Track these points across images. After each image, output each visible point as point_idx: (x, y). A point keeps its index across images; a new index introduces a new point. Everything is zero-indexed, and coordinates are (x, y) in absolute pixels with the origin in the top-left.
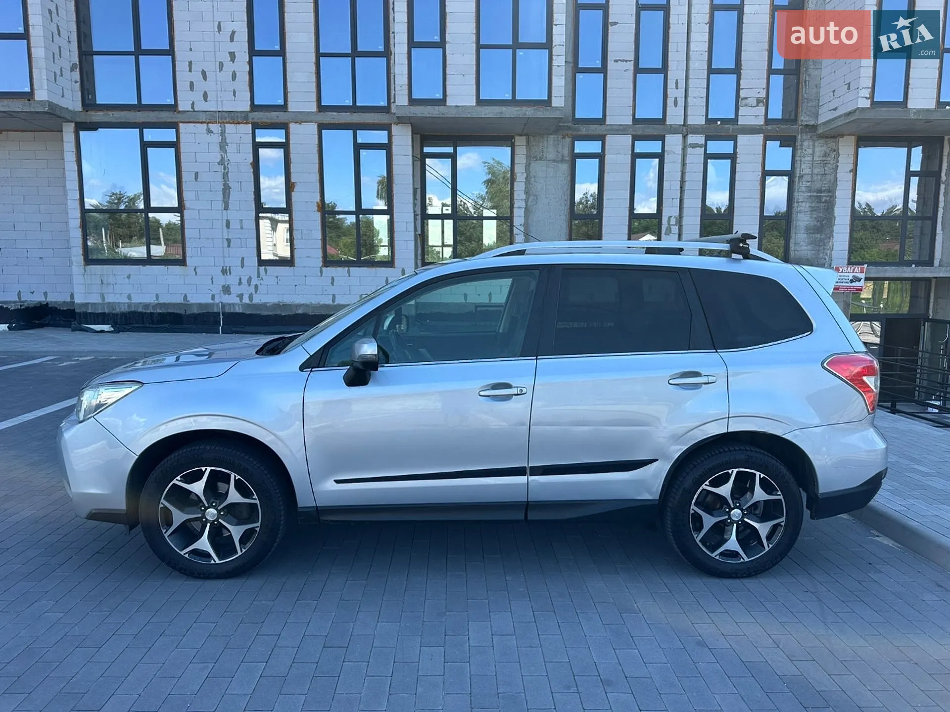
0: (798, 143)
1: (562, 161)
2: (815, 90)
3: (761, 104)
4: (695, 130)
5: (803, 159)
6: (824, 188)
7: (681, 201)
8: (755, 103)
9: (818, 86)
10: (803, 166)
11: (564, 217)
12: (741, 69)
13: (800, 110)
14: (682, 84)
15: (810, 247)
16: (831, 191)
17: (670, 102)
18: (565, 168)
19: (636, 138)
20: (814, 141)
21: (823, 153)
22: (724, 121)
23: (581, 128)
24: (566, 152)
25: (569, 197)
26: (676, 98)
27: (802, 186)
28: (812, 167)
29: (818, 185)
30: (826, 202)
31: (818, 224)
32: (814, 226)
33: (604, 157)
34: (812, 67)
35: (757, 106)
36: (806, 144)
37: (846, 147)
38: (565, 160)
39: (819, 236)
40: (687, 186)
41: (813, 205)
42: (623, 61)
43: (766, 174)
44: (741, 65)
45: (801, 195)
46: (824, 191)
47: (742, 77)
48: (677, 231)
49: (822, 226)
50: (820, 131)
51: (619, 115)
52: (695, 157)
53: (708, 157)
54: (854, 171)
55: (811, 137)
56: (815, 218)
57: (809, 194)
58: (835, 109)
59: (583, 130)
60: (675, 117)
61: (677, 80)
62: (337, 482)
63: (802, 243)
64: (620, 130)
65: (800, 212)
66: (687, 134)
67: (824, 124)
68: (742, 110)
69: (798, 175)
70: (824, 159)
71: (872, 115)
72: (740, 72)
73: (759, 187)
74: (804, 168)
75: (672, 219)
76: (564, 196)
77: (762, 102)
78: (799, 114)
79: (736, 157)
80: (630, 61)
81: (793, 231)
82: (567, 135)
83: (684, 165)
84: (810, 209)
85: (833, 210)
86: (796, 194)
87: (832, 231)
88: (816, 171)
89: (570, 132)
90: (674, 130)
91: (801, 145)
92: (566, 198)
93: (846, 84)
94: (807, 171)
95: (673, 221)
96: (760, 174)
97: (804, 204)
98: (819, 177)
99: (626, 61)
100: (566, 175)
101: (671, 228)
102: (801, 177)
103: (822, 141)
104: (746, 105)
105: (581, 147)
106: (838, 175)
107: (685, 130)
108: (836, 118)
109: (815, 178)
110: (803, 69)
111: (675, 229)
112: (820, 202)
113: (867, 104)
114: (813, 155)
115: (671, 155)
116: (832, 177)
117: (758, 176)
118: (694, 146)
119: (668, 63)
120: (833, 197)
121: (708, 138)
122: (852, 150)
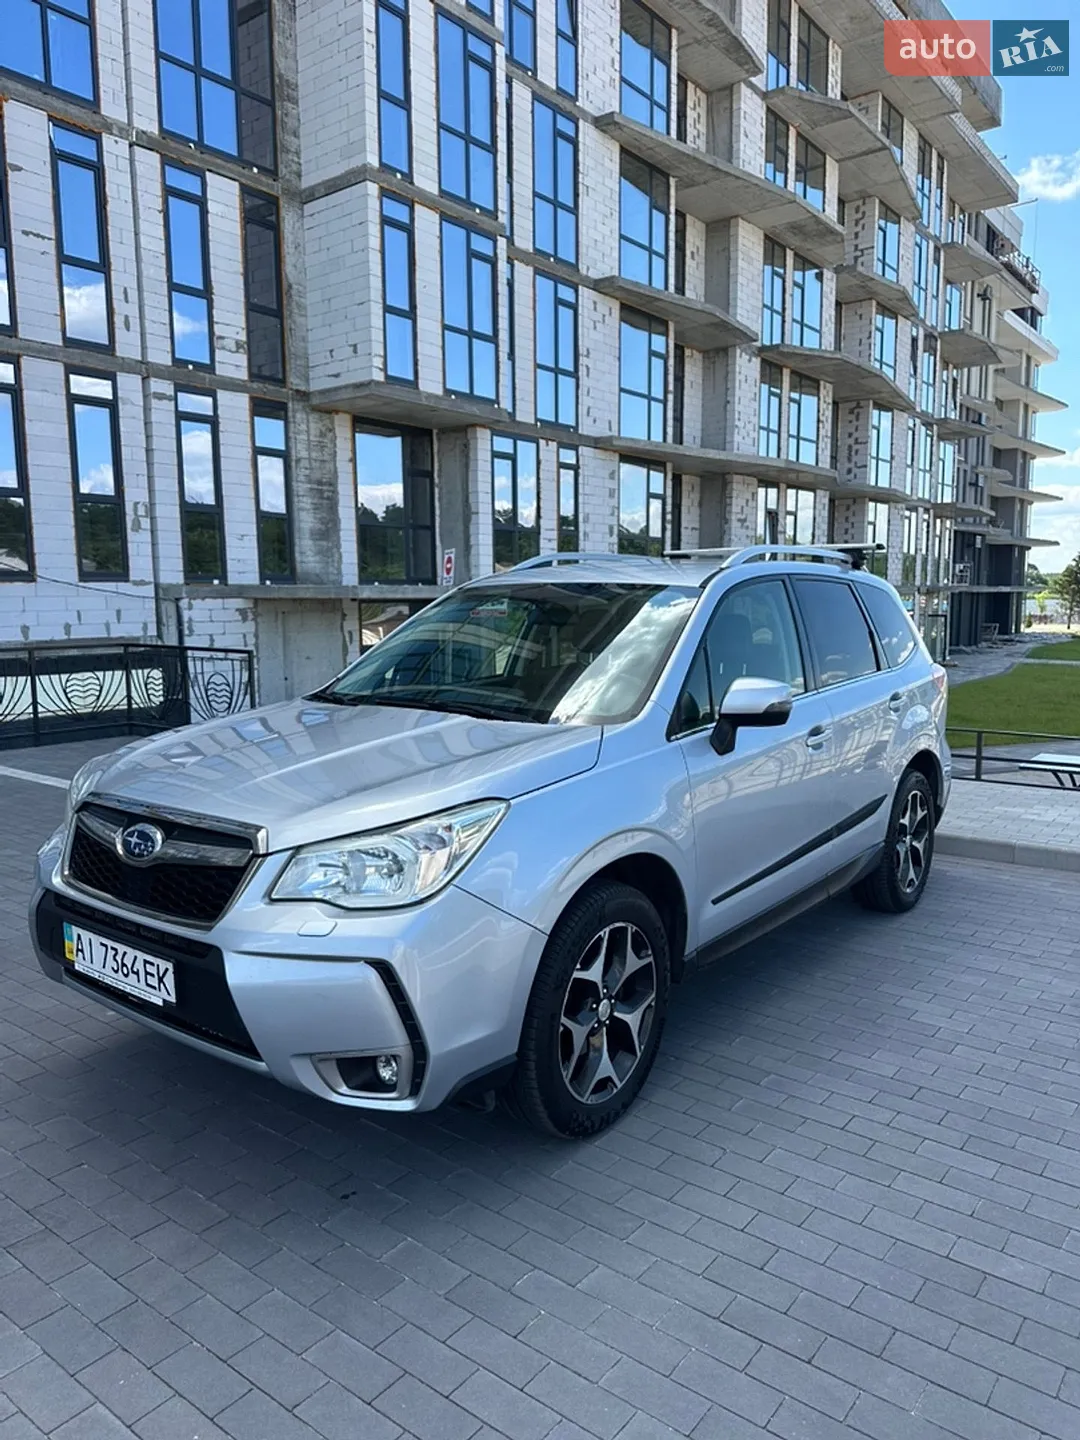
0: (290, 414)
2: (302, 344)
3: (241, 350)
4: (160, 372)
5: (298, 437)
6: (324, 480)
7: (150, 478)
8: (234, 349)
9: (304, 339)
10: (299, 446)
12: (212, 293)
13: (288, 368)
14: (133, 295)
15: (317, 558)
16: (333, 483)
17: (119, 321)
19: (70, 369)
20: (307, 414)
21: (318, 432)
22: (198, 366)
26: (126, 317)
27: (300, 474)
28: (309, 449)
29: (317, 475)
30: (328, 498)
31: (323, 528)
32: (320, 530)
33: (21, 390)
34: (296, 311)
35: (237, 352)
36: (298, 415)
37: (342, 425)
39: (324, 543)
40: (156, 457)
41: (315, 501)
42: (38, 235)
43: (258, 451)
44: (212, 288)
45: (301, 487)
46: (326, 484)
47: (215, 304)
48: (149, 527)
49: (328, 530)
50: (315, 401)
51: (40, 327)
52: (163, 413)
53: (181, 416)
54: (353, 460)
55: (304, 407)
56: (319, 519)
57: (309, 486)
58: (337, 376)
60: (127, 346)
61: (125, 289)
62: (715, 902)
63: (309, 553)
64: (43, 352)
65: (302, 509)
66: (148, 377)
67: (323, 392)
68: (219, 355)
69: (294, 458)
70: (321, 440)
71: (386, 391)
72: (211, 298)
73: (251, 470)
74: (300, 450)
75: (139, 506)
77: (242, 347)
78: (288, 374)
79: (218, 423)
80: (48, 239)
81: (296, 535)
83: (147, 423)
84: (312, 506)
85: (337, 510)
86: (294, 484)
87: (339, 538)
88: (314, 455)
90: (130, 367)
91: (294, 417)
93: (350, 345)
94: (304, 454)
95: (141, 511)
96: (250, 450)
97: (305, 499)
98: (318, 464)
99: (43, 237)
101: (139, 522)
102: (298, 461)
103: (317, 415)
104: (223, 348)
106: (338, 465)
107: (146, 370)
108: (336, 389)
109: (314, 464)
110: (286, 313)
111: (146, 523)
112: (322, 498)
114: (308, 432)
115: (128, 407)
116: (332, 466)
117: (248, 453)
118: (161, 397)
119: (109, 258)
120: (335, 492)
121: (179, 388)
122: (349, 435)
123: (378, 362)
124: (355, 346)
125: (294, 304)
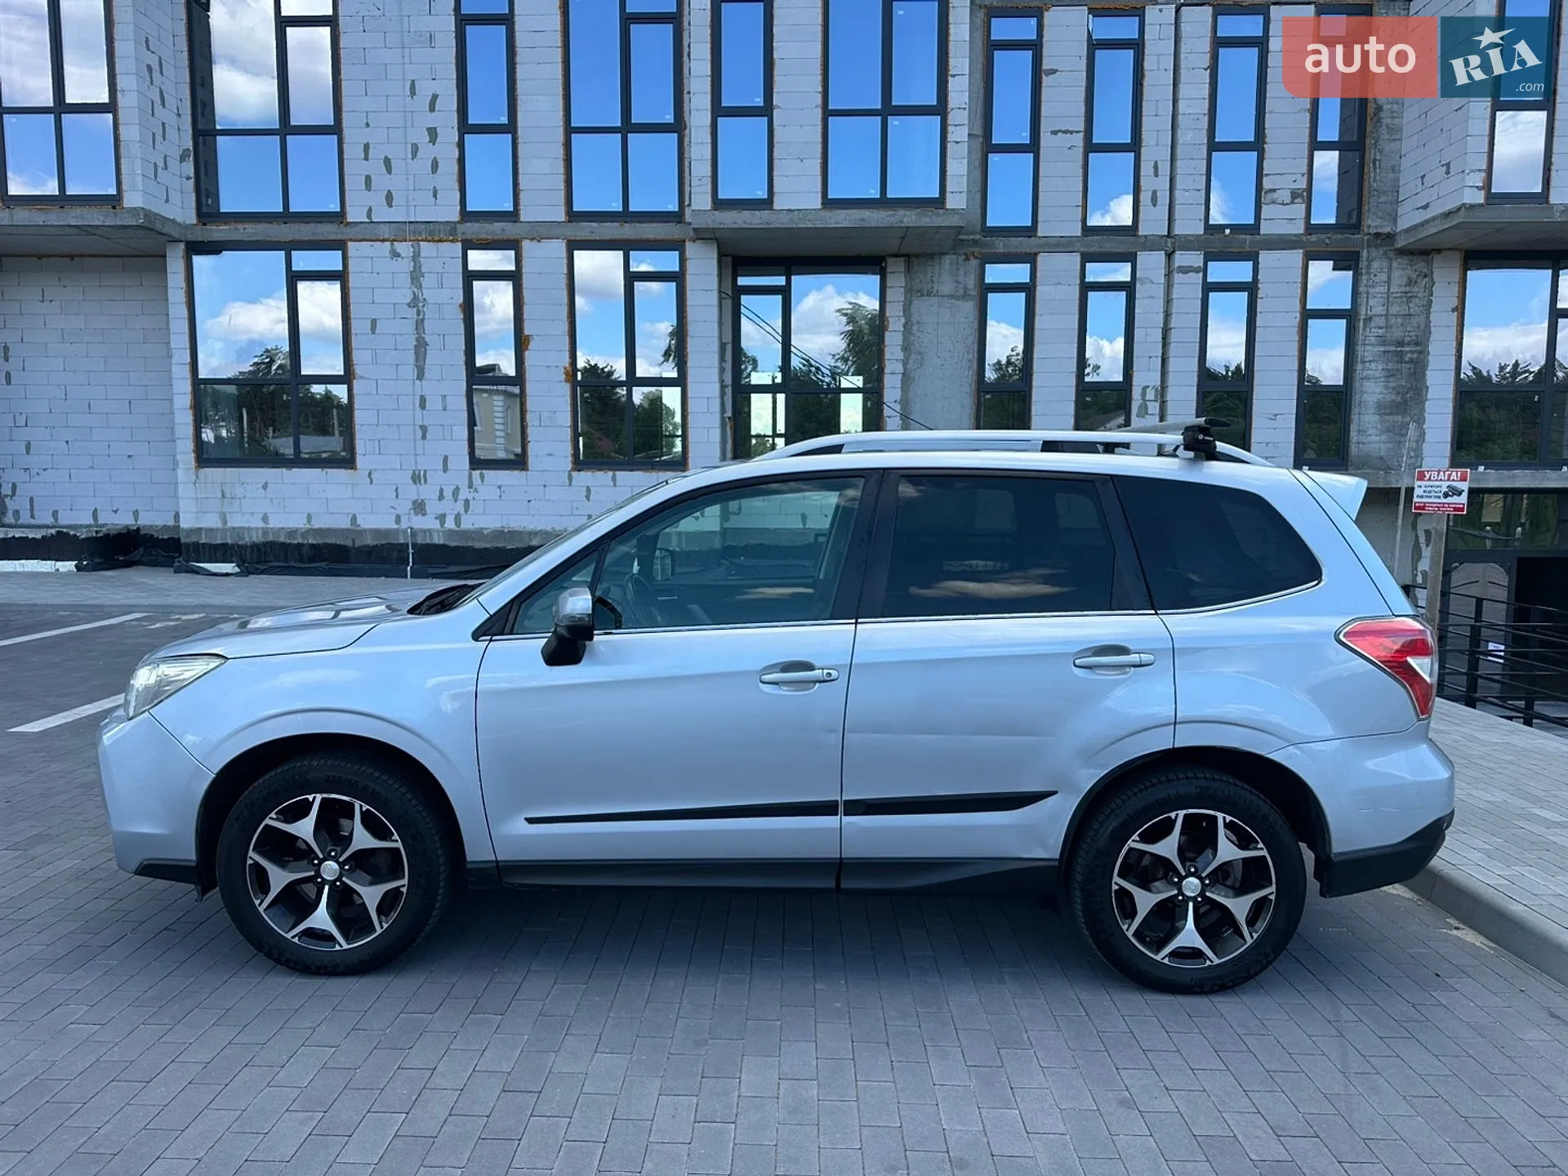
0: (1363, 264)
1: (965, 296)
2: (1391, 175)
3: (1299, 200)
4: (1188, 243)
5: (1371, 290)
6: (1407, 339)
7: (1164, 359)
8: (1288, 200)
9: (1395, 169)
10: (1372, 302)
11: (967, 388)
12: (1265, 142)
13: (1366, 208)
14: (1165, 168)
15: (1384, 438)
16: (1421, 343)
17: (1146, 197)
18: (969, 307)
19: (1087, 258)
20: (1391, 260)
21: (1405, 279)
22: (1237, 229)
23: (997, 242)
24: (971, 282)
25: (976, 356)
26: (1155, 192)
27: (1369, 335)
28: (1387, 303)
29: (1397, 333)
30: (1411, 361)
31: (1399, 399)
32: (1393, 401)
33: (1035, 288)
34: (1383, 137)
35: (1292, 203)
36: (1376, 265)
37: (1445, 266)
38: (970, 295)
39: (1400, 418)
40: (1174, 336)
41: (1390, 366)
42: (1066, 132)
43: (1308, 315)
44: (1264, 136)
45: (1368, 350)
46: (1408, 344)
47: (1266, 156)
48: (1158, 412)
49: (1405, 402)
50: (1401, 242)
51: (1059, 222)
52: (1188, 289)
53: (1209, 288)
54: (1460, 310)
55: (1385, 253)
56: (1394, 389)
57: (1382, 349)
58: (1426, 207)
59: (1000, 245)
60: (1152, 223)
61: (1156, 162)
62: (531, 821)
63: (1371, 431)
64: (1061, 245)
65: (1367, 378)
66: (1173, 252)
67: (1408, 231)
68: (1266, 212)
69: (1363, 317)
70: (1408, 289)
71: (1488, 215)
72: (1263, 148)
73: (1296, 338)
74: (1374, 306)
75: (1148, 390)
76: (968, 354)
77: (1301, 195)
78: (1365, 215)
79: (1257, 288)
80: (1078, 132)
81: (1355, 410)
82: (973, 255)
83: (1168, 301)
84: (1384, 373)
85: (1424, 375)
86: (1359, 348)
87: (1423, 410)
88: (1394, 310)
89: (977, 250)
90: (1151, 244)
91: (1369, 267)
92: (971, 356)
93: (1443, 166)
94: (1380, 310)
95: (1150, 395)
96: (1298, 315)
97: (1373, 366)
98: (1399, 320)
99: (1072, 132)
100: (971, 319)
101: (1146, 406)
102: (1369, 319)
103: (1404, 261)
104: (1273, 202)
105: (996, 273)
106: (1432, 317)
107: (1170, 244)
108: (1427, 222)
109: (1393, 321)
110: (1370, 142)
111: (1154, 408)
112: (1401, 362)
113: (1479, 197)
114: (1389, 282)
115: (1148, 286)
116: (1422, 320)
117: (1295, 318)
118: (1185, 270)
119: (1141, 135)
120: (1423, 353)
121: (1209, 257)
122: (1456, 276)
123: (1479, 180)
124: (1448, 165)
125: (1383, 130)
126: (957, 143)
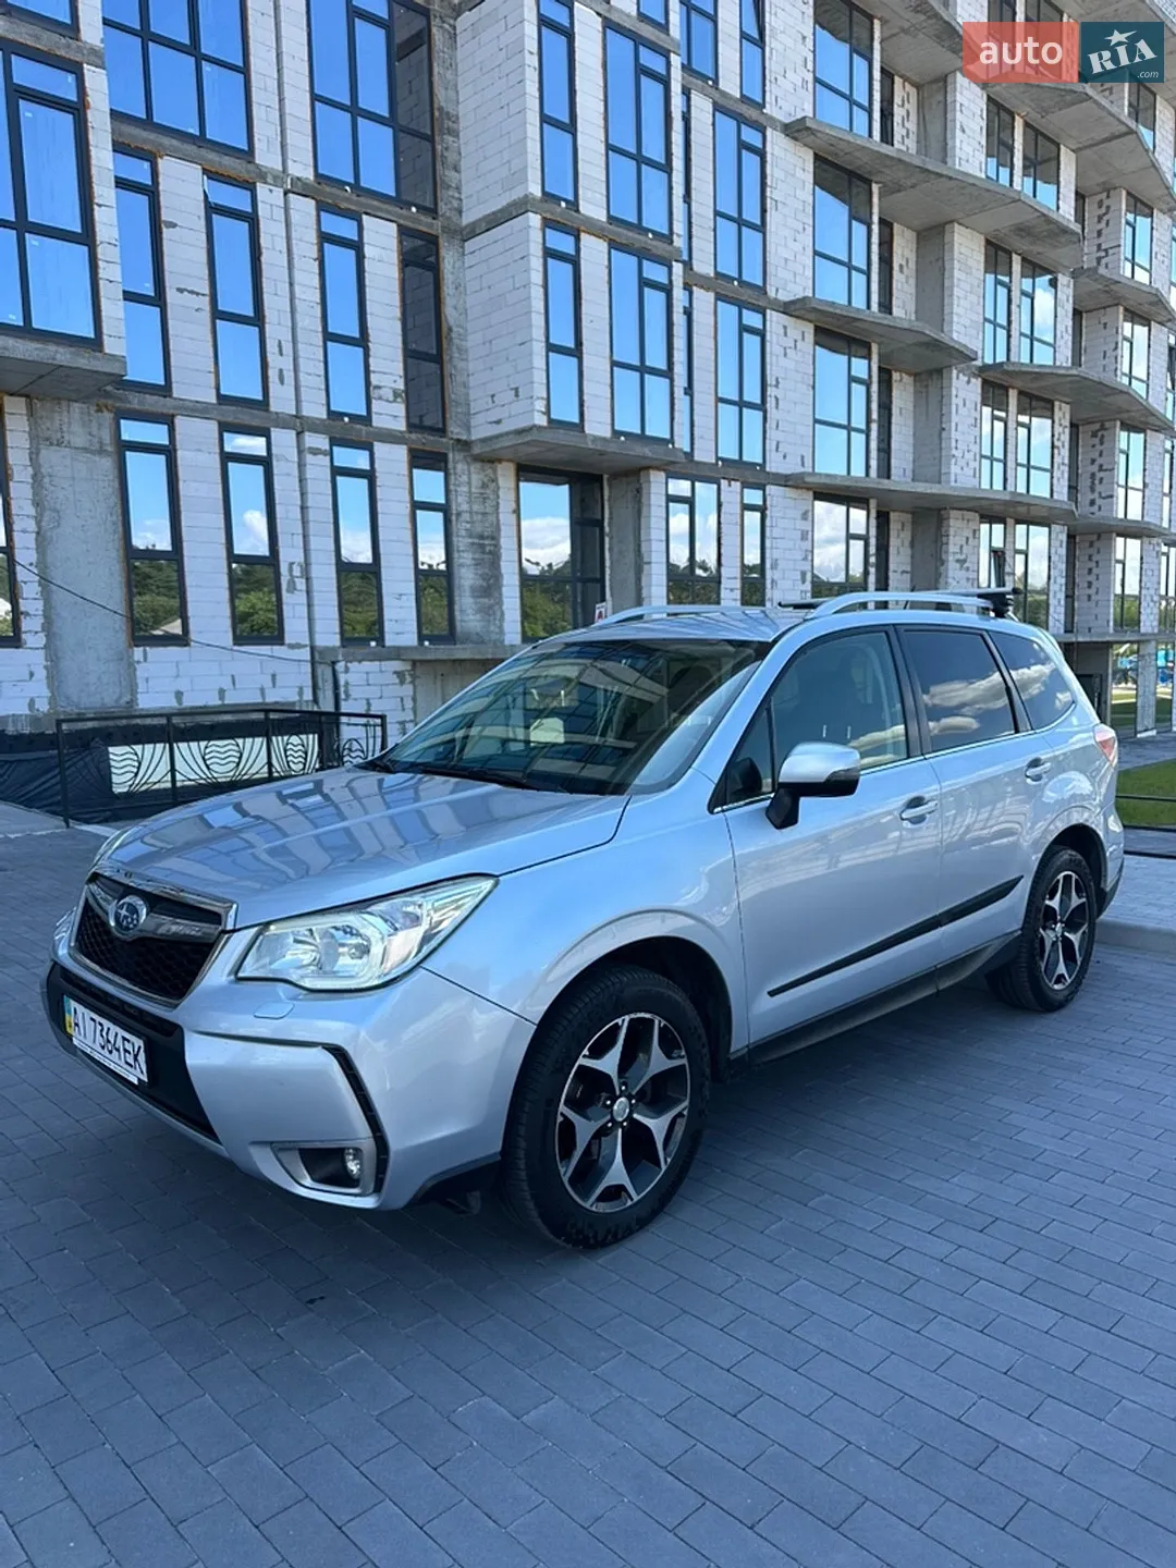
0: (450, 465)
1: (101, 452)
2: (463, 390)
3: (399, 400)
4: (315, 426)
5: (459, 489)
6: (486, 534)
7: (305, 537)
8: (391, 399)
9: (465, 385)
10: (460, 499)
11: (114, 554)
12: (368, 341)
13: (448, 416)
14: (288, 348)
15: (478, 617)
16: (495, 538)
17: (273, 374)
18: (107, 464)
19: (225, 427)
20: (468, 464)
21: (480, 483)
22: (354, 418)
23: (131, 398)
24: (107, 437)
25: (120, 518)
26: (281, 371)
27: (461, 528)
28: (470, 502)
29: (479, 529)
30: (490, 552)
31: (485, 584)
32: (481, 586)
33: (175, 450)
34: (456, 355)
35: (394, 401)
36: (459, 466)
37: (505, 475)
38: (105, 451)
39: (486, 600)
40: (311, 515)
41: (477, 556)
42: (192, 292)
43: (417, 506)
44: (368, 335)
45: (461, 542)
46: (487, 538)
47: (371, 353)
48: (304, 588)
49: (489, 587)
50: (476, 450)
51: (193, 386)
52: (318, 469)
53: (337, 472)
54: (517, 512)
55: (465, 457)
56: (481, 575)
57: (470, 541)
58: (498, 422)
59: (135, 401)
60: (281, 401)
61: (280, 342)
62: (772, 993)
63: (470, 611)
64: (198, 410)
65: (461, 565)
66: (302, 432)
67: (484, 440)
68: (376, 405)
69: (454, 512)
70: (482, 491)
71: (548, 437)
72: (368, 347)
73: (409, 525)
74: (461, 503)
75: (294, 566)
76: (111, 514)
77: (400, 396)
78: (448, 422)
79: (375, 477)
80: (203, 295)
81: (456, 593)
82: (106, 407)
83: (302, 480)
84: (473, 562)
85: (499, 566)
86: (455, 539)
87: (501, 594)
88: (476, 507)
89: (110, 402)
90: (284, 422)
91: (455, 468)
92: (114, 518)
93: (512, 389)
94: (465, 507)
95: (297, 571)
96: (409, 505)
97: (465, 555)
98: (480, 517)
99: (198, 294)
100: (111, 477)
101: (294, 582)
102: (459, 514)
103: (478, 465)
104: (380, 398)
105: (132, 431)
106: (501, 516)
107: (300, 424)
108: (497, 437)
109: (475, 518)
110: (446, 358)
111: (301, 584)
112: (483, 553)
113: (542, 421)
114: (469, 483)
115: (282, 463)
116: (494, 519)
117: (406, 508)
118: (315, 452)
119: (263, 310)
120: (497, 546)
121: (334, 442)
122: (512, 484)
123: (540, 405)
124: (516, 390)
125: (454, 349)
126: (111, 282)
